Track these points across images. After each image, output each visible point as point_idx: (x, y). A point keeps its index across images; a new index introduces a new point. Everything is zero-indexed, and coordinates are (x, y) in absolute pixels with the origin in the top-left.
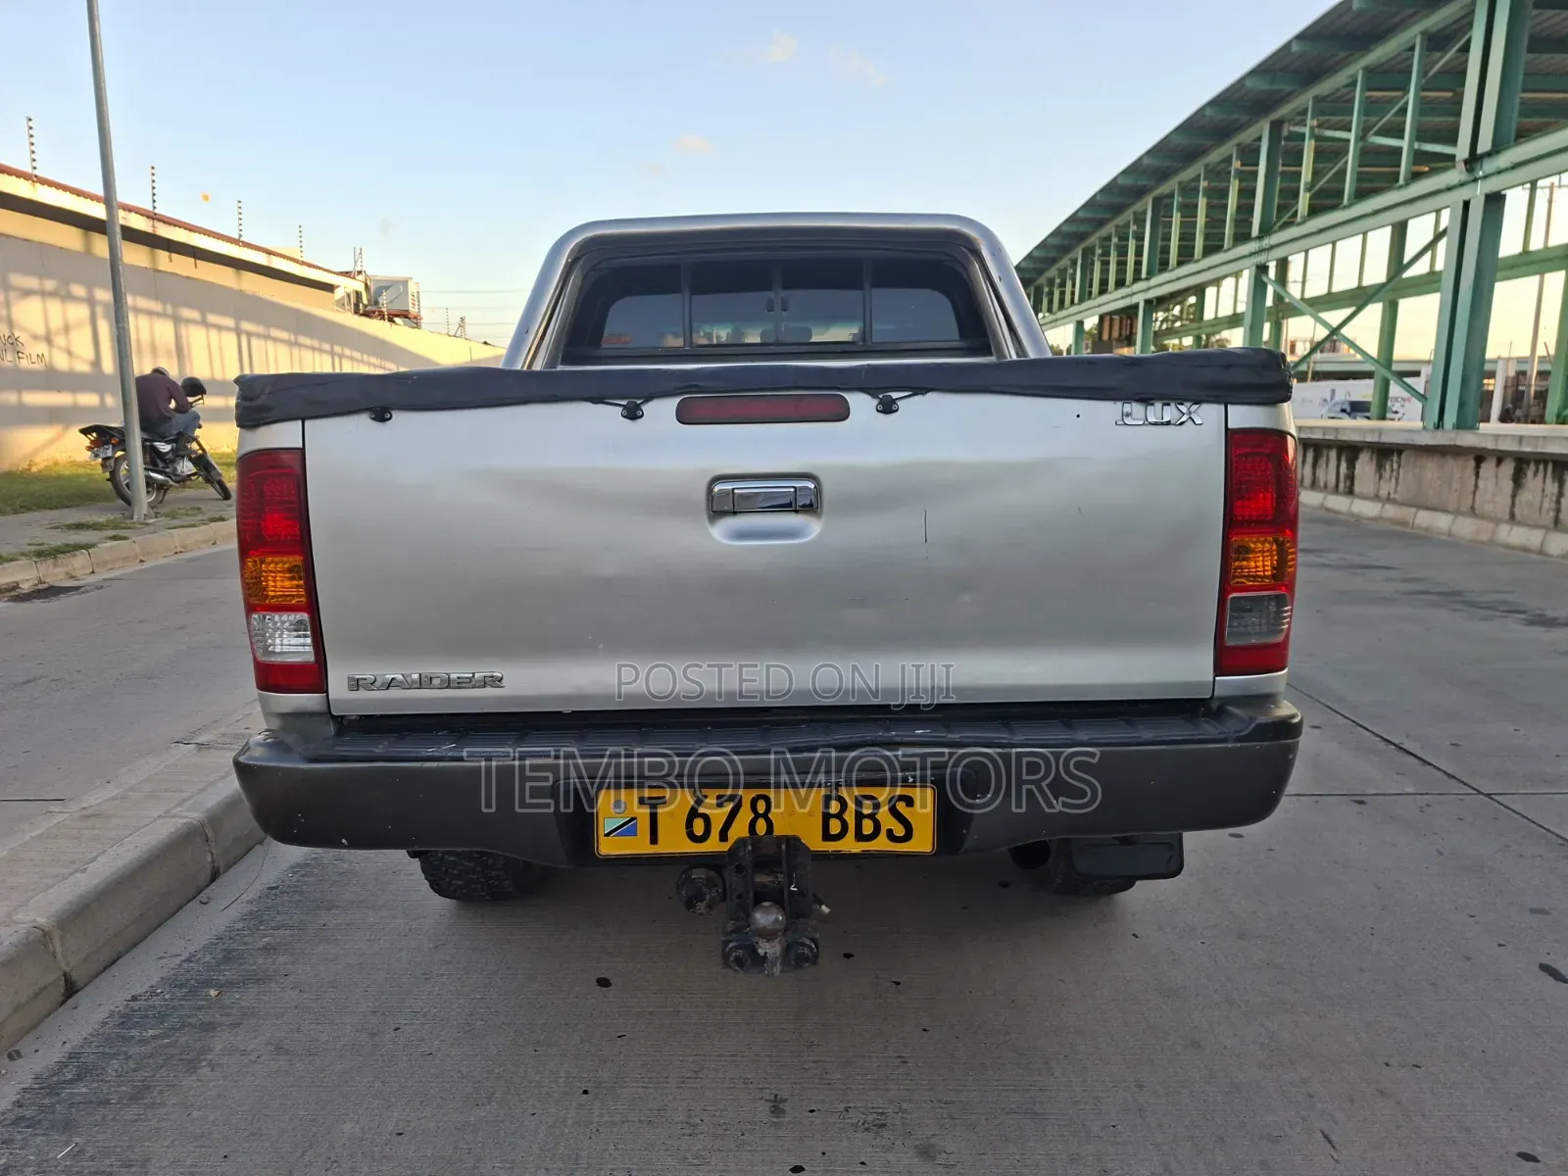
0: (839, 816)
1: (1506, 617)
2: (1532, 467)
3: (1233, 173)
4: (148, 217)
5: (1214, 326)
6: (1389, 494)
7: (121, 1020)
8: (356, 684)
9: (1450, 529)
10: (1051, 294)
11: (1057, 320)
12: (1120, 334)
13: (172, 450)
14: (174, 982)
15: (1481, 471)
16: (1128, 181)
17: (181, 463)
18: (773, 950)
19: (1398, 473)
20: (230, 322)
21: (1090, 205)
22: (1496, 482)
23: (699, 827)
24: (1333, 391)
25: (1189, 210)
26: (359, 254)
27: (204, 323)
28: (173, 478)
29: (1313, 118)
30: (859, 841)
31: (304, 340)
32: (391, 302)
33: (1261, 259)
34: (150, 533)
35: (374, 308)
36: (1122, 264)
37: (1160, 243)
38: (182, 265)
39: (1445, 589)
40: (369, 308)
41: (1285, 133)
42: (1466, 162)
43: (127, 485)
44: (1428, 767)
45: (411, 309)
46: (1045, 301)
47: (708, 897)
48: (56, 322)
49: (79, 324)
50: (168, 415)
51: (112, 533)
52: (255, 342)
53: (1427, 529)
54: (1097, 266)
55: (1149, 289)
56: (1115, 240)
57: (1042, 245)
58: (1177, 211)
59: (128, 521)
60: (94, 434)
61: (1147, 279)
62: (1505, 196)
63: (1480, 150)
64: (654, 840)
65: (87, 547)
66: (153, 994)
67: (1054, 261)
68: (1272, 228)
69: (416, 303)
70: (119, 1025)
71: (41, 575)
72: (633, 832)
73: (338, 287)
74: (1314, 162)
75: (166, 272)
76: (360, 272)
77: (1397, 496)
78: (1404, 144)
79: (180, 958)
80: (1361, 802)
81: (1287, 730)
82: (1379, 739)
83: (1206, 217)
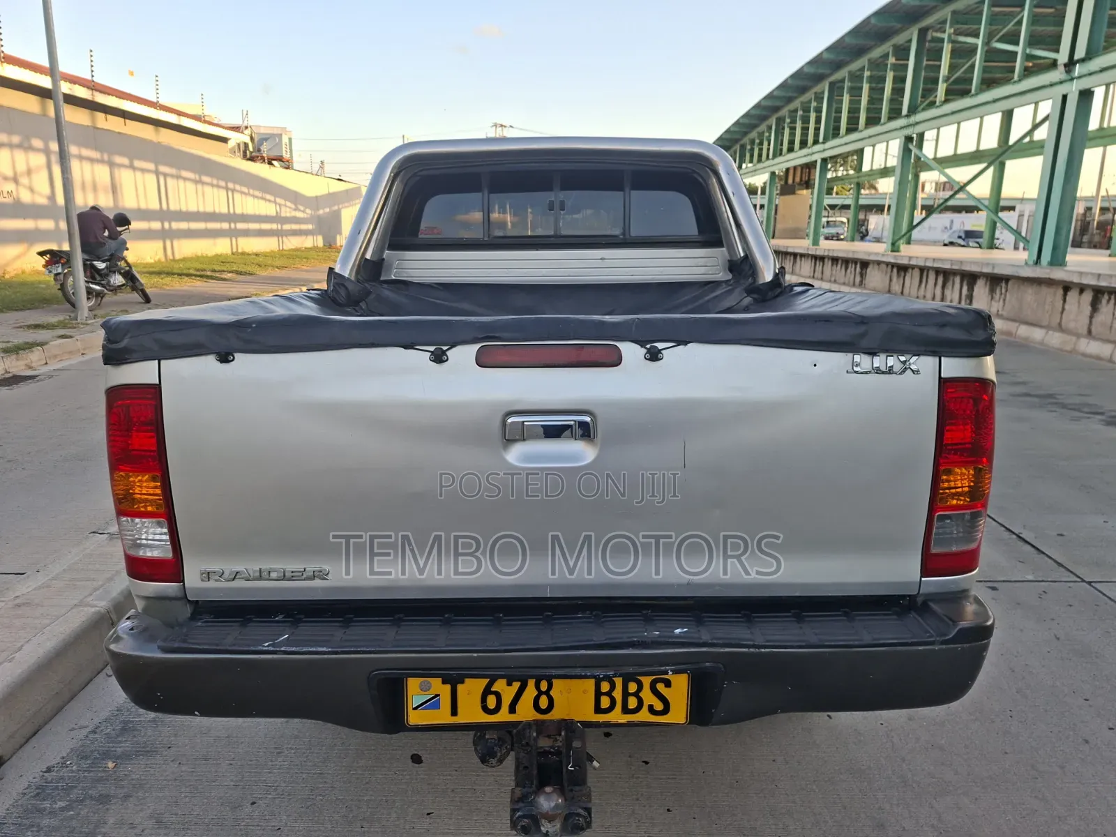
0: (609, 694)
1: (1089, 418)
2: (1106, 297)
3: (889, 66)
4: (88, 88)
5: (869, 175)
6: (998, 311)
7: (37, 791)
8: (208, 575)
9: (1043, 340)
10: (752, 150)
11: (755, 171)
12: (801, 180)
13: (107, 267)
14: (81, 754)
15: (1068, 298)
16: (811, 70)
17: (114, 278)
18: (553, 829)
19: (1005, 295)
20: (151, 166)
21: (783, 86)
22: (1078, 306)
23: (491, 702)
24: (952, 222)
25: (856, 92)
26: (246, 115)
27: (132, 167)
28: (108, 287)
29: (951, 27)
30: (624, 714)
31: (206, 179)
32: (270, 149)
33: (908, 132)
34: (89, 332)
35: (258, 154)
36: (805, 130)
37: (833, 115)
38: (114, 123)
39: (1041, 392)
40: (254, 154)
41: (929, 37)
42: (1065, 65)
43: (73, 293)
44: (1042, 555)
45: (284, 154)
46: (748, 156)
47: (499, 754)
48: (21, 167)
49: (39, 169)
50: (103, 241)
51: (62, 332)
52: (169, 181)
53: (1026, 339)
54: (787, 131)
55: (824, 150)
56: (800, 113)
57: (747, 115)
58: (847, 93)
59: (74, 322)
60: (48, 256)
61: (823, 143)
62: (1093, 92)
63: (1076, 57)
64: (454, 712)
65: (42, 344)
66: (64, 765)
67: (754, 126)
68: (917, 108)
69: (288, 151)
70: (35, 796)
71: (7, 367)
72: (436, 706)
73: (230, 139)
74: (951, 58)
75: (103, 129)
76: (246, 128)
77: (1005, 313)
78: (1019, 49)
79: (87, 730)
80: (994, 589)
81: (982, 633)
82: (1003, 529)
83: (869, 96)
